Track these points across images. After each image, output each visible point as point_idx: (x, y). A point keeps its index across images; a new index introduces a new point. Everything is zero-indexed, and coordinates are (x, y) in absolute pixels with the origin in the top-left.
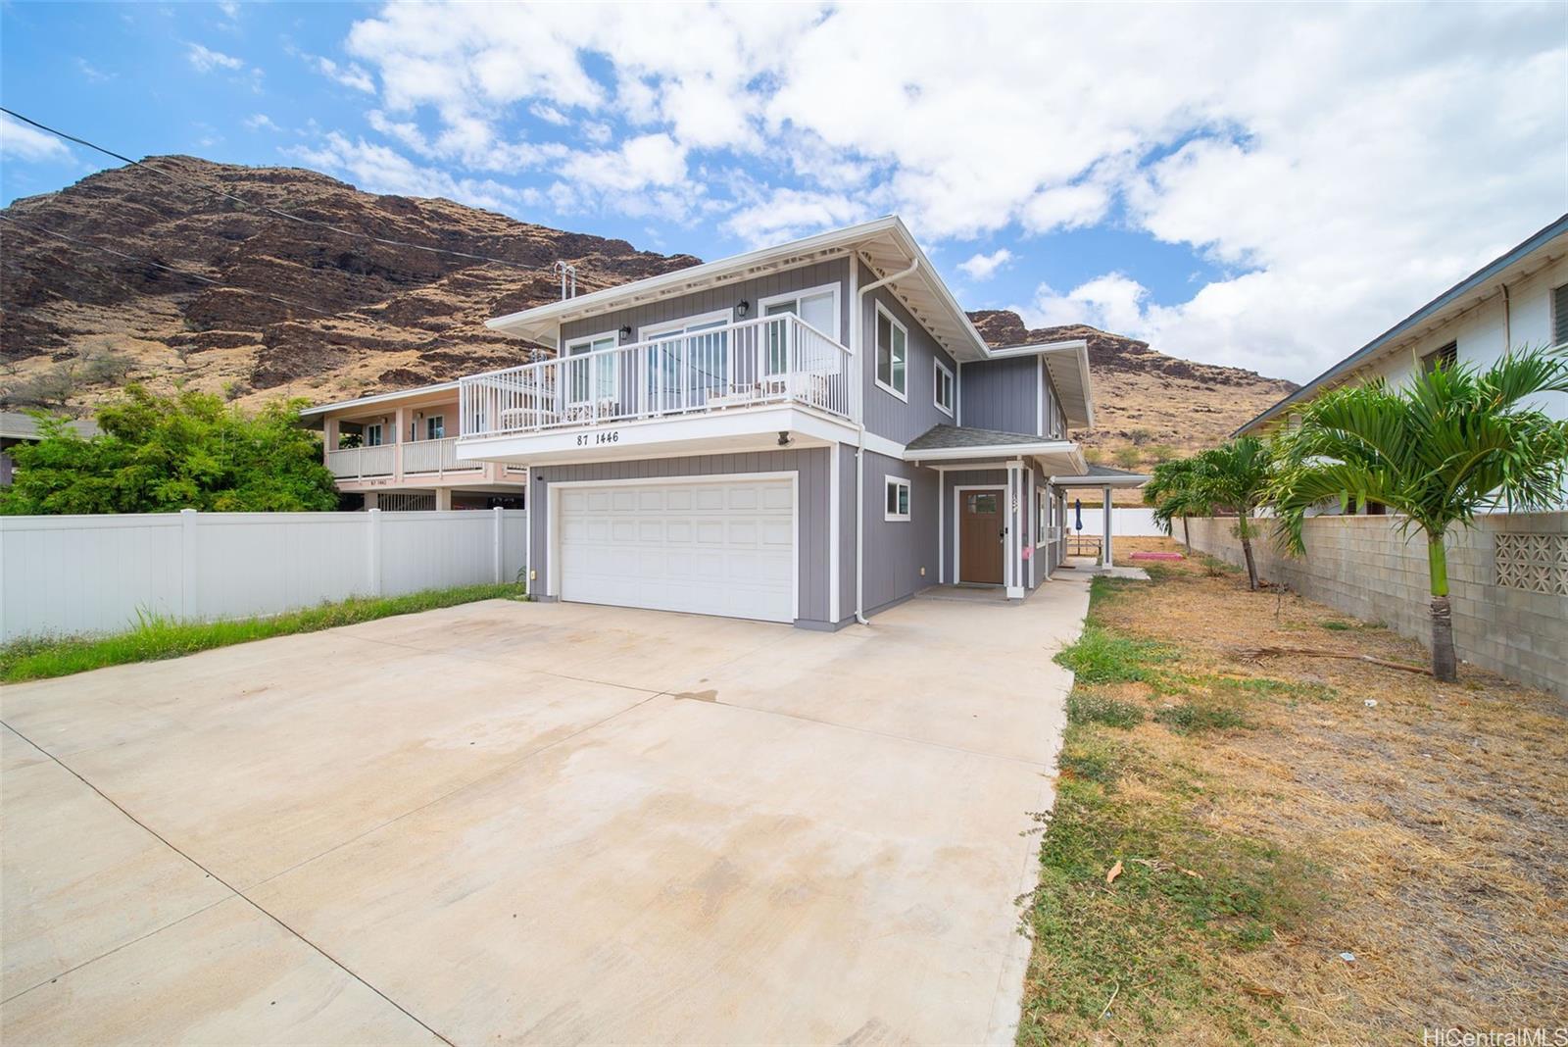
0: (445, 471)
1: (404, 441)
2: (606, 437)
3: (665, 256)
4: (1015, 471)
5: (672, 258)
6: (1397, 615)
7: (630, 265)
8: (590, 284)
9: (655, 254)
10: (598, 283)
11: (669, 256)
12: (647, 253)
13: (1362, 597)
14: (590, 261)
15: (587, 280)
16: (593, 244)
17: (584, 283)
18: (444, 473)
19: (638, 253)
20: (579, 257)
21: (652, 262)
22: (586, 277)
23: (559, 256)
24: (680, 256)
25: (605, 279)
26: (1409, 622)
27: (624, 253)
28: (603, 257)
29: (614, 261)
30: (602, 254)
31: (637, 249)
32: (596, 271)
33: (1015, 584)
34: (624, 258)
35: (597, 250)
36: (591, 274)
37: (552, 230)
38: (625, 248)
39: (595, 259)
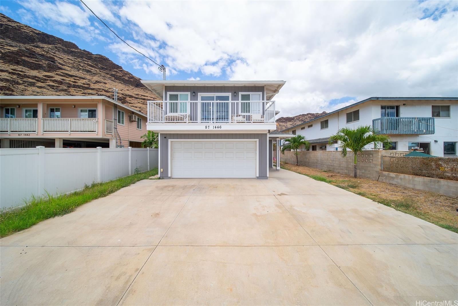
0: (71, 131)
1: (44, 116)
2: (217, 127)
3: (93, 54)
4: (278, 140)
5: (96, 55)
6: (334, 169)
7: (77, 53)
8: (56, 56)
9: (88, 52)
10: (60, 57)
11: (95, 54)
12: (84, 50)
13: (324, 166)
14: (56, 47)
15: (55, 54)
16: (58, 40)
17: (54, 55)
18: (71, 132)
19: (80, 50)
20: (50, 44)
21: (87, 55)
22: (54, 53)
23: (39, 41)
24: (100, 55)
25: (64, 56)
26: (337, 170)
27: (74, 48)
28: (63, 47)
29: (69, 50)
30: (62, 46)
31: (79, 48)
32: (60, 52)
33: (278, 166)
34: (74, 50)
35: (60, 44)
36: (57, 52)
37: (35, 30)
38: (74, 46)
39: (59, 47)
